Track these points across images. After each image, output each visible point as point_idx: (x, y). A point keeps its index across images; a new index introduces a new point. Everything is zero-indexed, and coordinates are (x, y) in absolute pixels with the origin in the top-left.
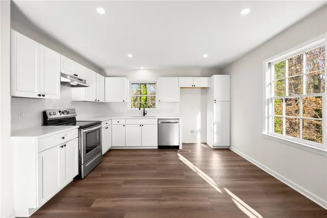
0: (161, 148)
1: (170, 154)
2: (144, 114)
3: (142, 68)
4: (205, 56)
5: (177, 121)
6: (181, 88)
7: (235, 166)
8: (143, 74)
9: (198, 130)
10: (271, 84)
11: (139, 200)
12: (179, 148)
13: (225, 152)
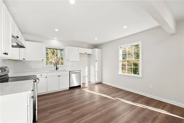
0: (71, 88)
1: (77, 91)
2: (57, 69)
3: (56, 39)
4: (96, 39)
5: (80, 71)
6: (80, 53)
7: (110, 89)
8: (55, 43)
9: (86, 76)
10: (121, 55)
11: (91, 115)
12: (81, 87)
13: (100, 85)
